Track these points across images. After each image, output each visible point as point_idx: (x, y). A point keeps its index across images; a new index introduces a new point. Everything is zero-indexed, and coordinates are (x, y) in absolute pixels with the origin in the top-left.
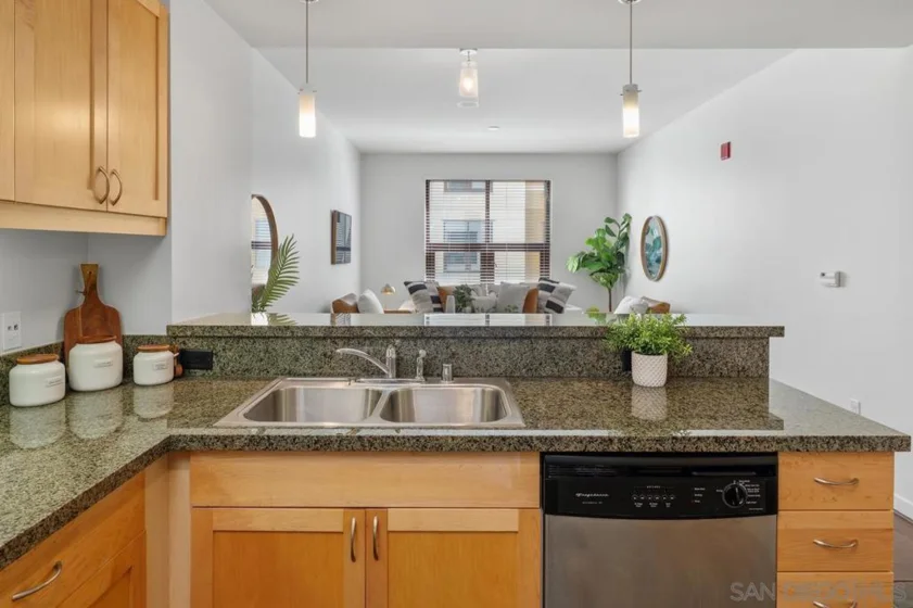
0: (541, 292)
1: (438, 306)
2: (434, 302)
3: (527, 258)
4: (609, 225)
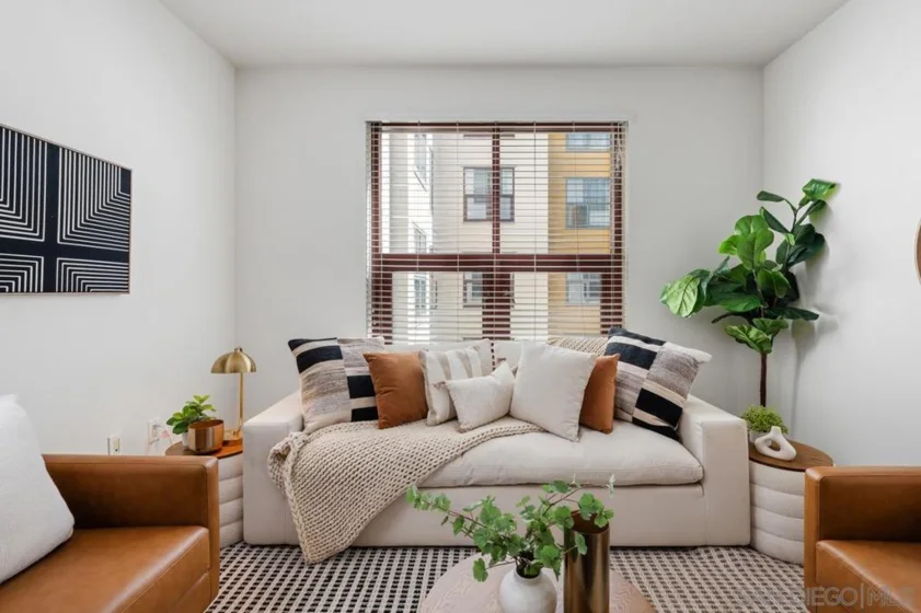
0: (622, 366)
1: (362, 403)
2: (353, 395)
3: (551, 286)
4: (771, 207)
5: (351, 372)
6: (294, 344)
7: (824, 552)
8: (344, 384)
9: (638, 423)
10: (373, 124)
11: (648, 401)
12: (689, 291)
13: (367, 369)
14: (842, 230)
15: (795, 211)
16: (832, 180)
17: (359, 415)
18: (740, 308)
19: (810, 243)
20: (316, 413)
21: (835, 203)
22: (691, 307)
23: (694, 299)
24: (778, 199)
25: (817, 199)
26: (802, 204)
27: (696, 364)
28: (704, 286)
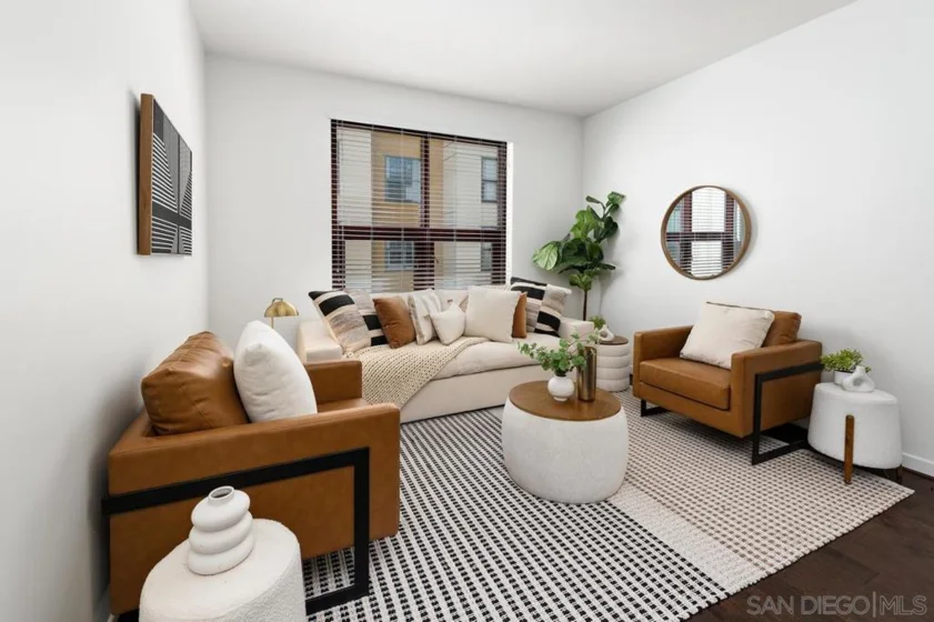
5: (364, 312)
6: (314, 295)
7: (644, 366)
8: (362, 320)
9: (538, 331)
10: (333, 121)
11: (544, 318)
12: (552, 254)
13: (374, 310)
14: (625, 221)
15: (604, 208)
16: (622, 193)
17: (376, 342)
18: (579, 264)
19: (611, 228)
20: (351, 341)
21: (624, 206)
22: (553, 264)
23: (555, 259)
24: (598, 202)
25: (615, 203)
26: (608, 205)
27: (566, 295)
28: (561, 251)
